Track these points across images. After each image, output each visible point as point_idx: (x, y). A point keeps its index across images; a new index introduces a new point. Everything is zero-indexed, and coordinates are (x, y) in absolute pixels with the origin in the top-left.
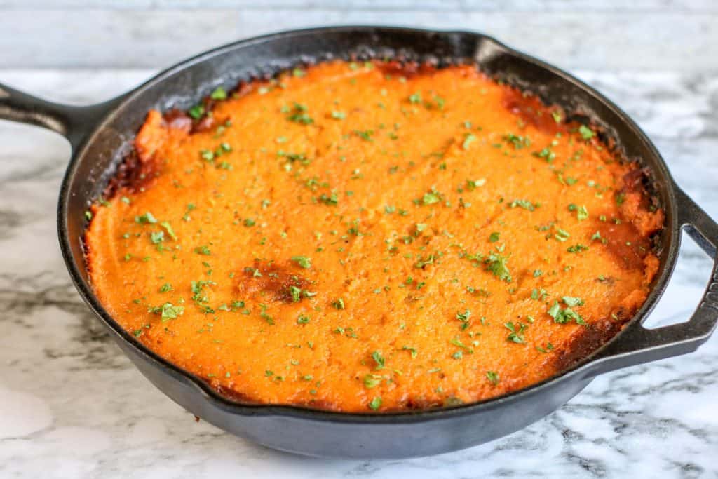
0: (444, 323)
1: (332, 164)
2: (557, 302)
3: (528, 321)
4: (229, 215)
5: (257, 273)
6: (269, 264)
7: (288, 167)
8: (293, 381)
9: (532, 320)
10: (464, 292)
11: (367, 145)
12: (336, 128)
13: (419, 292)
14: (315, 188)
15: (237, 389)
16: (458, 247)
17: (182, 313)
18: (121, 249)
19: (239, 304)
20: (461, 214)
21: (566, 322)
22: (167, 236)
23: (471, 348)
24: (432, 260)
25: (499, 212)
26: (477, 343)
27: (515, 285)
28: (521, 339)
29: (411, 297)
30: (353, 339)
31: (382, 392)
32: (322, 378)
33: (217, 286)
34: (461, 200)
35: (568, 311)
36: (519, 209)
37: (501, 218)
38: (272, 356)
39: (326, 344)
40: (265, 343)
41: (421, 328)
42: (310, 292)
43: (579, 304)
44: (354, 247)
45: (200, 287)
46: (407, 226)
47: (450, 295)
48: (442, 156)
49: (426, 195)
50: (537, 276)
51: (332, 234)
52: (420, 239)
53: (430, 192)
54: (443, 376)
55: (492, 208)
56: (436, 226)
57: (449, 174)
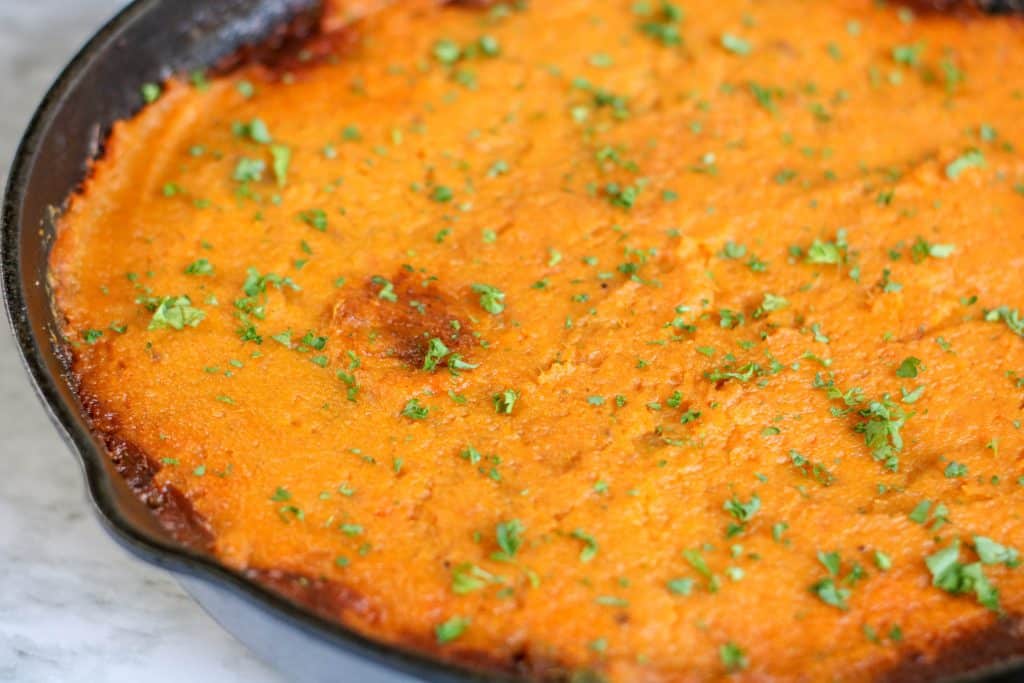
0: (696, 510)
1: (669, 131)
2: (957, 542)
3: (874, 562)
4: (416, 172)
5: (387, 292)
6: (425, 284)
7: (581, 114)
8: (321, 525)
9: (885, 562)
10: (782, 460)
11: (759, 115)
12: (716, 68)
13: (683, 429)
14: (609, 167)
15: (197, 505)
16: (820, 364)
17: (195, 323)
18: (172, 173)
19: (315, 341)
20: (869, 302)
21: (960, 593)
22: (270, 175)
23: (717, 580)
24: (750, 374)
25: (954, 320)
26: (737, 574)
27: (898, 480)
28: (839, 597)
29: (660, 435)
30: (488, 481)
31: (482, 610)
32: (379, 538)
33: (300, 294)
34: (886, 273)
35: (974, 570)
36: (1000, 327)
37: (949, 335)
38: (310, 461)
39: (429, 474)
40: (314, 432)
41: (638, 505)
42: (465, 360)
43: (1008, 565)
44: (610, 300)
45: (264, 286)
46: (749, 293)
47: (745, 456)
48: (898, 179)
49: (818, 243)
50: (952, 476)
51: (585, 263)
52: (756, 326)
53: (833, 240)
54: (623, 618)
55: (945, 310)
56: (807, 310)
57: (891, 216)
